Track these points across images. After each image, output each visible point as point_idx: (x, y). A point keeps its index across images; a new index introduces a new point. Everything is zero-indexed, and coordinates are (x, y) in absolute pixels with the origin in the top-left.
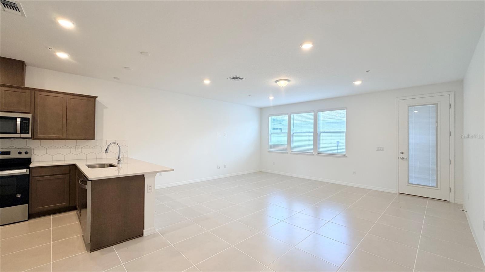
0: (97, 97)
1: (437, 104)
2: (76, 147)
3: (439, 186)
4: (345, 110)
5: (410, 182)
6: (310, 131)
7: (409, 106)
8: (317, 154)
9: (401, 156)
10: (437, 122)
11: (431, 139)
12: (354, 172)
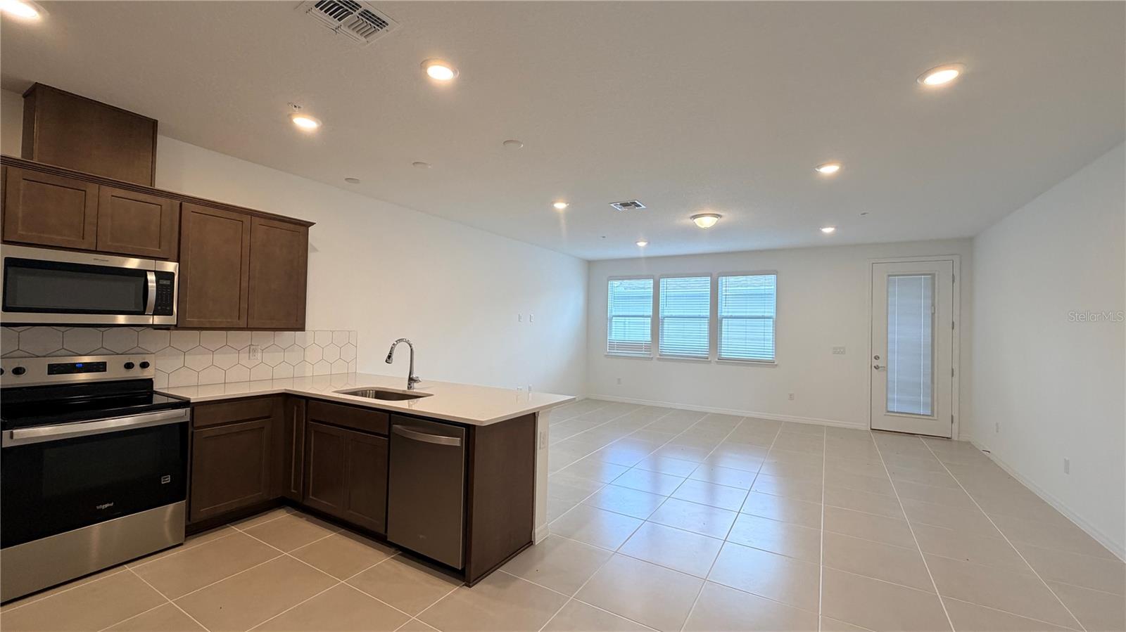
0: (313, 224)
1: (933, 275)
2: (251, 350)
3: (935, 415)
4: (773, 277)
5: (889, 409)
6: (701, 314)
7: (889, 276)
8: (717, 360)
9: (875, 363)
10: (933, 305)
11: (924, 333)
12: (791, 395)
